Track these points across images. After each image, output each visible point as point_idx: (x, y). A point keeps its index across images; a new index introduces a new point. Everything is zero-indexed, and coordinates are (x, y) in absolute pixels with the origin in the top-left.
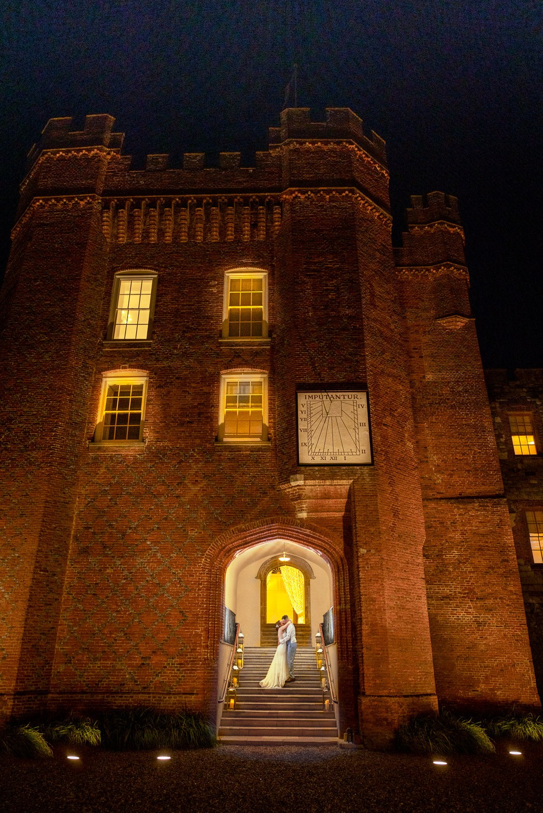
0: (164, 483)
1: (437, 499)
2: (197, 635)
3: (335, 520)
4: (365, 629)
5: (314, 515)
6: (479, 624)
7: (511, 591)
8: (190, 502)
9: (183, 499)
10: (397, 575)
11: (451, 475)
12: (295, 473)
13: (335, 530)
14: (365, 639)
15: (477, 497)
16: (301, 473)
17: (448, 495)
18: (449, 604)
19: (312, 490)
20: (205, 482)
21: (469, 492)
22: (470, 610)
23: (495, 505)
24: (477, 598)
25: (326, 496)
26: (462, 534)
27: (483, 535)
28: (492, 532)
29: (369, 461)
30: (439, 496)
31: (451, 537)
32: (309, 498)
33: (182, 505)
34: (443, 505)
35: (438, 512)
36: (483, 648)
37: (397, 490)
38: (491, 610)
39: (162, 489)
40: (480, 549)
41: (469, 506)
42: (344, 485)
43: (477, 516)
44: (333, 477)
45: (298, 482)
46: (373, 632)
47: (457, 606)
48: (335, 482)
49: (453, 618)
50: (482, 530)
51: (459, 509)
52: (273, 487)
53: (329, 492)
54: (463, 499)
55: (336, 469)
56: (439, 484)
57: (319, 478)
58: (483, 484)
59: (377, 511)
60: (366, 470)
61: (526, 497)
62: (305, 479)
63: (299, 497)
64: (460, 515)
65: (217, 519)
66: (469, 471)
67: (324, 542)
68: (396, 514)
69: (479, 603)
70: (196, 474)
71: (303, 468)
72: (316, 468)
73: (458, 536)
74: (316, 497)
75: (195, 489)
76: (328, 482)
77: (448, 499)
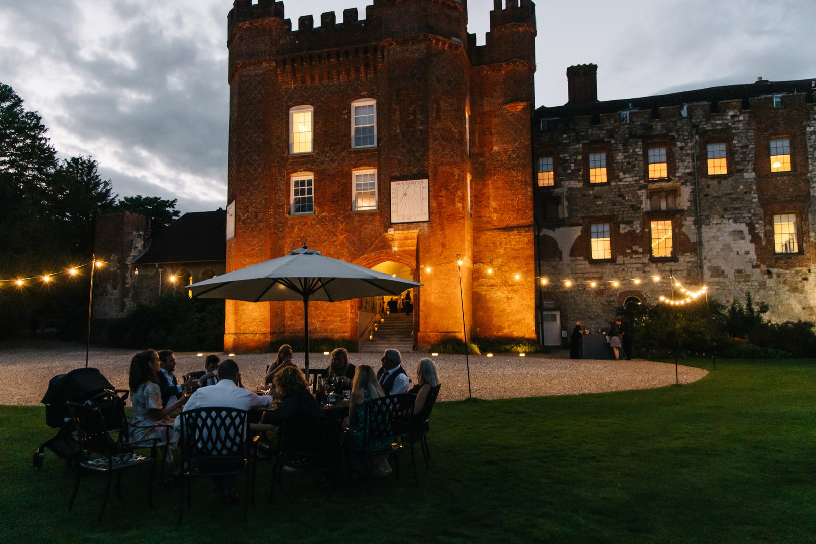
0: (326, 235)
1: (492, 229)
2: (347, 307)
3: (411, 251)
4: (421, 303)
5: (401, 249)
6: (508, 299)
7: (529, 281)
8: (340, 245)
9: (336, 243)
10: (441, 277)
11: (502, 214)
12: (389, 228)
13: (412, 255)
14: (421, 308)
15: (516, 227)
16: (392, 227)
17: (499, 227)
18: (493, 289)
19: (399, 236)
20: (346, 234)
21: (512, 224)
22: (504, 292)
23: (526, 231)
24: (509, 285)
25: (406, 239)
26: (505, 249)
27: (517, 250)
28: (523, 248)
29: (427, 219)
30: (494, 227)
31: (498, 252)
32: (398, 240)
33: (336, 246)
34: (496, 233)
35: (492, 237)
36: (509, 311)
37: (446, 233)
38: (516, 291)
39: (325, 238)
40: (514, 258)
41: (511, 233)
42: (414, 233)
43: (515, 239)
44: (408, 229)
45: (391, 231)
46: (425, 305)
47: (498, 290)
48: (410, 231)
49: (494, 296)
50: (517, 247)
51: (505, 234)
52: (380, 235)
53: (408, 237)
54: (508, 229)
55: (410, 225)
56: (495, 220)
57: (402, 230)
58: (522, 219)
59: (430, 246)
60: (426, 224)
61: (592, 214)
62: (394, 231)
63: (393, 240)
64: (505, 238)
65: (353, 252)
66: (514, 211)
67: (406, 261)
68: (443, 245)
69: (510, 288)
70: (342, 230)
71: (393, 225)
72: (400, 225)
73: (502, 251)
74: (401, 240)
75: (342, 237)
76: (406, 232)
77: (499, 229)
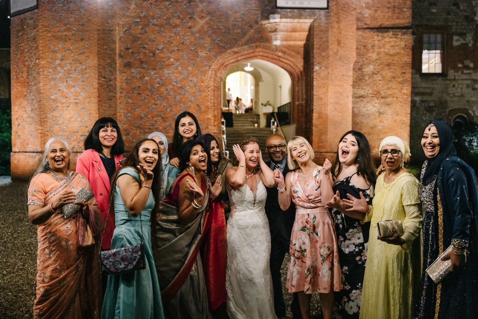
0: (179, 17)
1: (363, 28)
3: (299, 46)
4: (315, 115)
5: (285, 43)
6: (380, 113)
7: (404, 93)
8: (199, 31)
9: (194, 30)
10: (337, 83)
11: (376, 11)
12: (274, 13)
13: (298, 53)
14: (315, 121)
15: (392, 28)
16: (278, 13)
17: (372, 26)
18: (362, 101)
19: (284, 26)
20: (208, 18)
21: (387, 23)
22: (376, 105)
23: (404, 34)
24: (382, 97)
25: (294, 30)
26: (378, 54)
27: (392, 55)
28: (398, 53)
29: (325, 6)
30: (365, 26)
31: (370, 57)
32: (283, 31)
33: (193, 34)
34: (368, 33)
35: (363, 38)
36: (380, 128)
37: (341, 26)
38: (389, 105)
39: (178, 22)
40: (389, 65)
41: (386, 35)
42: (306, 23)
43: (390, 42)
44: (300, 17)
45: (276, 20)
46: (320, 117)
47: (368, 102)
48: (301, 20)
49: (364, 110)
50: (392, 52)
51: (378, 36)
52: (257, 23)
53: (296, 27)
54: (382, 29)
55: (302, 12)
56: (366, 17)
57: (291, 18)
58: (398, 18)
59: (328, 41)
60: (323, 12)
61: (426, 23)
62: (281, 18)
63: (275, 30)
64: (379, 40)
65: (218, 44)
66: (389, 8)
67: (290, 61)
68: (339, 43)
69: (382, 100)
70: (202, 11)
71: (279, 10)
72: (289, 10)
73: (374, 56)
74: (287, 31)
75: (202, 22)
76: (296, 20)
77: (372, 29)
